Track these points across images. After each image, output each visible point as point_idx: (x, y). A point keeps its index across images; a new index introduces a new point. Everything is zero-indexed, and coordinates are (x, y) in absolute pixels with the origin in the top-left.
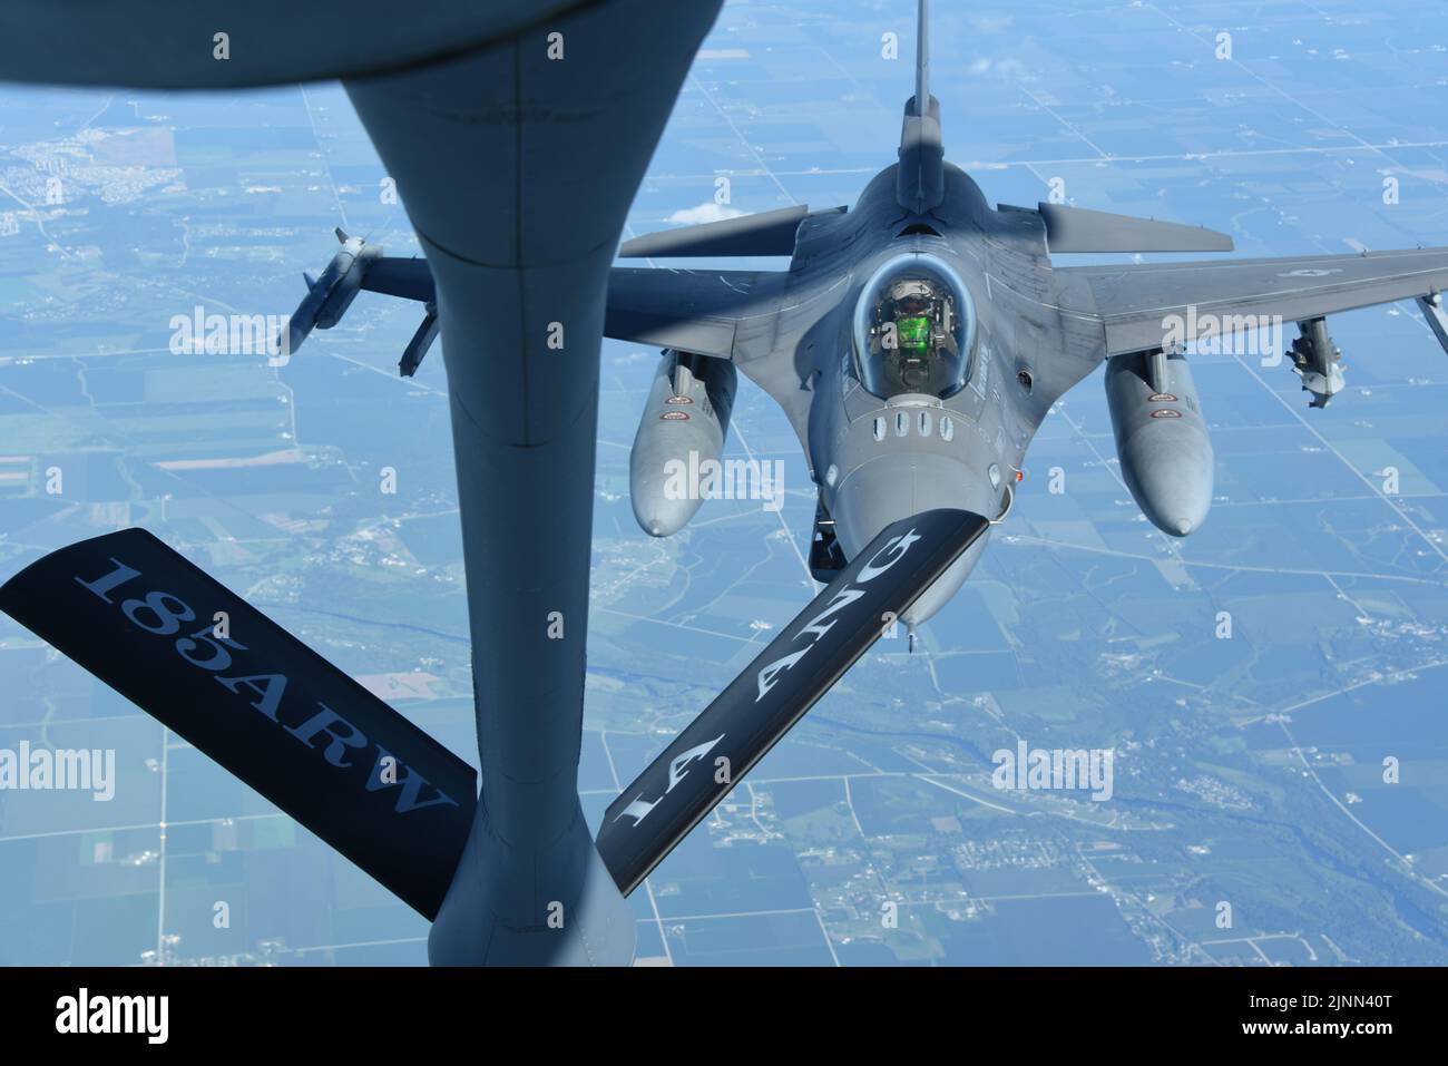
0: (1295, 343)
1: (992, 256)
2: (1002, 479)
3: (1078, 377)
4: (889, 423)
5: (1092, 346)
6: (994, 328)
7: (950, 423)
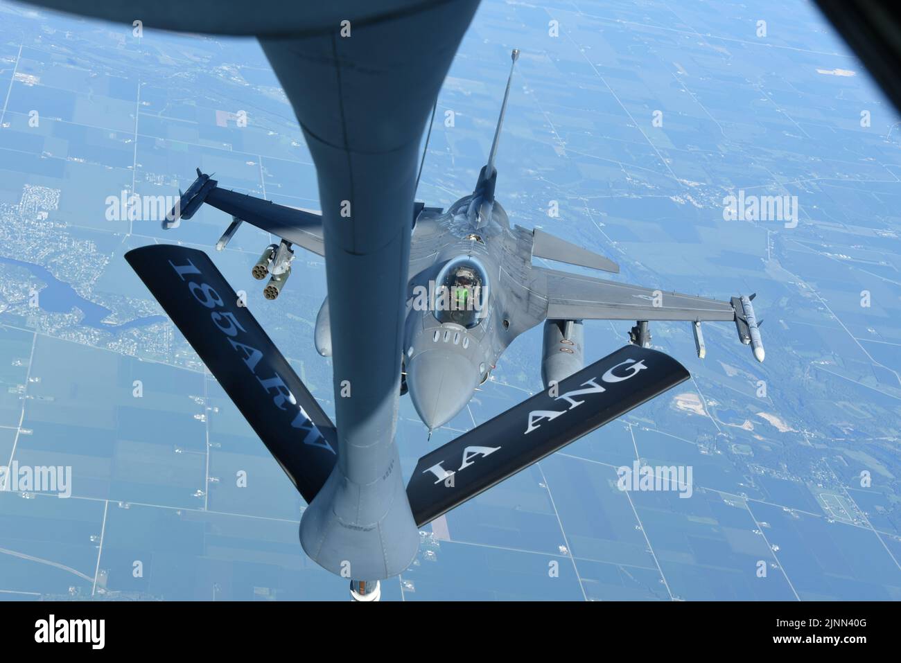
0: (633, 328)
1: (505, 257)
2: (485, 369)
3: (530, 327)
4: (441, 335)
5: (541, 312)
6: (497, 297)
7: (468, 341)
